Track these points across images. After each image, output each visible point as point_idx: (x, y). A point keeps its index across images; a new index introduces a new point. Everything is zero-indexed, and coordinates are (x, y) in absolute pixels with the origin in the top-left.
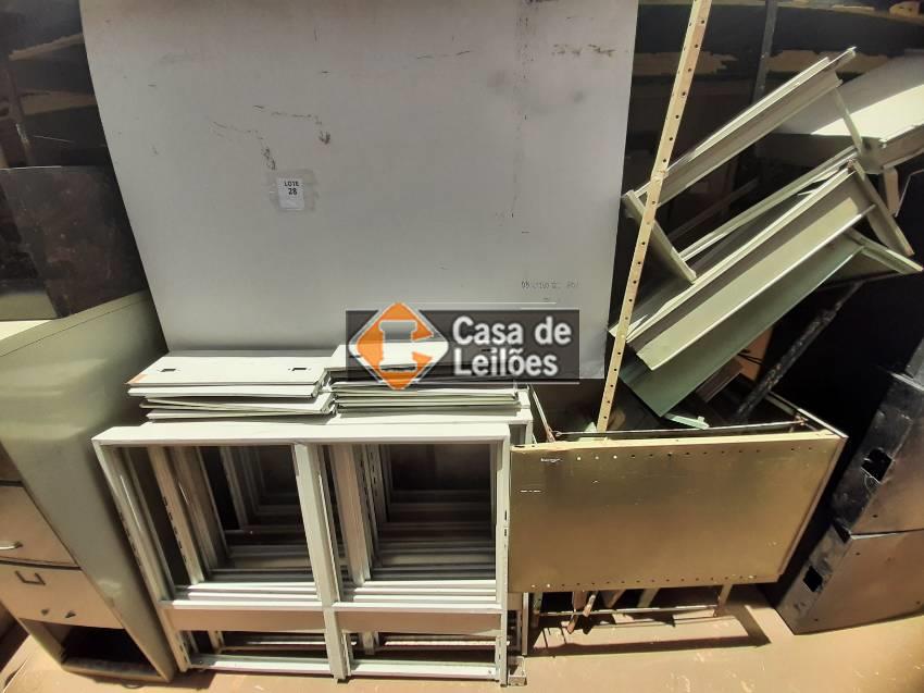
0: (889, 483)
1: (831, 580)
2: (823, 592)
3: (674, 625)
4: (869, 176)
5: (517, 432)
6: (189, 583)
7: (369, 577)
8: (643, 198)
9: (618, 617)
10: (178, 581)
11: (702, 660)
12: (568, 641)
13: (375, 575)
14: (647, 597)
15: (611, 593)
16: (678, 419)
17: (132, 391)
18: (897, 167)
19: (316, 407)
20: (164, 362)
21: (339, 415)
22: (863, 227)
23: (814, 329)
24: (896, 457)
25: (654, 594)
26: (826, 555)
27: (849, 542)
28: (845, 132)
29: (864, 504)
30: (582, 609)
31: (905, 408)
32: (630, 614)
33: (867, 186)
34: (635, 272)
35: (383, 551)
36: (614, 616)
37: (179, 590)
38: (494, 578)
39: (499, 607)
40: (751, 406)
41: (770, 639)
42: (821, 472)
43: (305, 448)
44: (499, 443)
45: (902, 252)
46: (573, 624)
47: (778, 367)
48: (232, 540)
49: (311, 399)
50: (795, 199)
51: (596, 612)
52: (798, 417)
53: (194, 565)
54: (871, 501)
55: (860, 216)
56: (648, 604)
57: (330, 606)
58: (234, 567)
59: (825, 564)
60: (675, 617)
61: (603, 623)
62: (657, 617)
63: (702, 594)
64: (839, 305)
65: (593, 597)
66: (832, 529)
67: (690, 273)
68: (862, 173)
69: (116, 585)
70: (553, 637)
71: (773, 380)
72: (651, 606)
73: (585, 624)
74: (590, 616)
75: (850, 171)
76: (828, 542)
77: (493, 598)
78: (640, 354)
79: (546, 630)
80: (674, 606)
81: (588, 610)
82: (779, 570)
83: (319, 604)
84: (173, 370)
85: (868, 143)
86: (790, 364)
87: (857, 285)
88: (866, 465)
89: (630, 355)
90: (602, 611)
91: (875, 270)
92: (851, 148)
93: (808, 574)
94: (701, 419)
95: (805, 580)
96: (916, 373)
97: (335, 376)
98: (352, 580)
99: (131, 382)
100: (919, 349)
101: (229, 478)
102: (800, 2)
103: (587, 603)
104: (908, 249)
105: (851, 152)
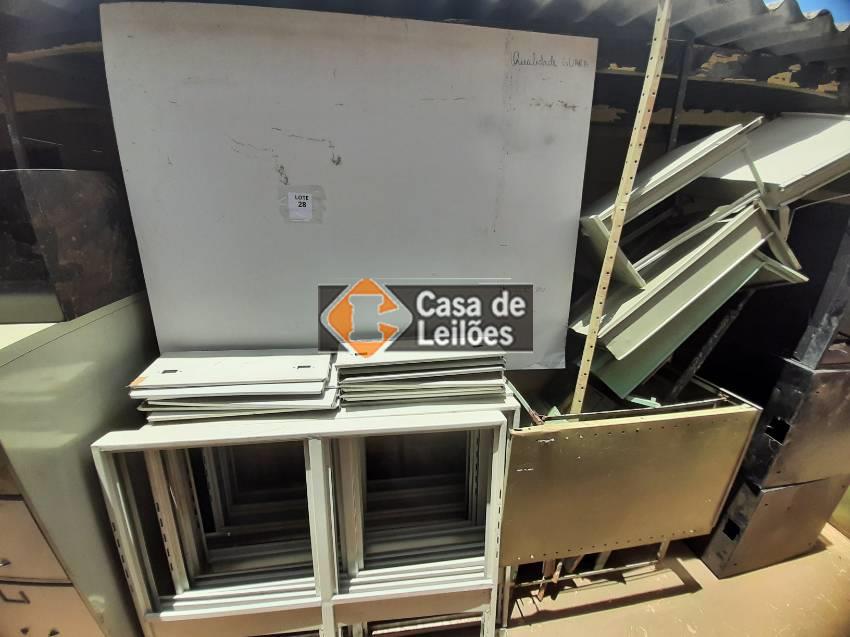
0: (789, 444)
1: (749, 530)
2: (742, 540)
3: (625, 582)
4: (769, 211)
6: (174, 593)
7: (362, 566)
9: (578, 581)
10: (163, 591)
11: (653, 611)
12: (540, 609)
13: (369, 564)
14: (602, 560)
16: (636, 400)
17: (134, 394)
18: (789, 205)
20: (160, 363)
22: (765, 249)
23: (724, 325)
24: (794, 423)
25: (608, 555)
26: (741, 508)
27: (760, 495)
28: (751, 178)
29: (770, 462)
30: (551, 577)
31: (797, 384)
32: (588, 577)
33: (766, 219)
36: (575, 580)
37: (163, 601)
38: (483, 555)
39: (490, 581)
40: (682, 388)
41: (702, 586)
43: (320, 442)
44: (489, 434)
45: (792, 266)
46: (543, 592)
47: (701, 355)
49: (320, 396)
50: (717, 227)
52: (721, 395)
53: (180, 573)
54: (774, 464)
55: (763, 241)
56: (602, 566)
57: (329, 601)
59: (741, 515)
60: (625, 575)
61: (566, 588)
62: (611, 577)
63: (644, 553)
64: (741, 305)
65: (560, 564)
66: (746, 486)
67: (641, 281)
68: (764, 209)
69: (102, 600)
70: (526, 606)
71: (696, 365)
72: (604, 568)
73: (552, 591)
74: (559, 582)
75: (755, 207)
76: (742, 497)
77: (482, 575)
78: (609, 347)
79: (519, 600)
80: (624, 565)
81: (556, 577)
82: (712, 523)
83: (319, 599)
85: (768, 187)
86: (708, 353)
87: (752, 292)
88: (768, 431)
89: (601, 349)
90: (566, 577)
91: (771, 280)
92: (755, 190)
93: (727, 525)
94: (654, 399)
95: (724, 531)
96: (802, 357)
97: (345, 373)
98: (347, 571)
99: (132, 385)
100: (804, 338)
101: (209, 479)
102: (700, 77)
103: (555, 571)
104: (797, 265)
105: (756, 193)
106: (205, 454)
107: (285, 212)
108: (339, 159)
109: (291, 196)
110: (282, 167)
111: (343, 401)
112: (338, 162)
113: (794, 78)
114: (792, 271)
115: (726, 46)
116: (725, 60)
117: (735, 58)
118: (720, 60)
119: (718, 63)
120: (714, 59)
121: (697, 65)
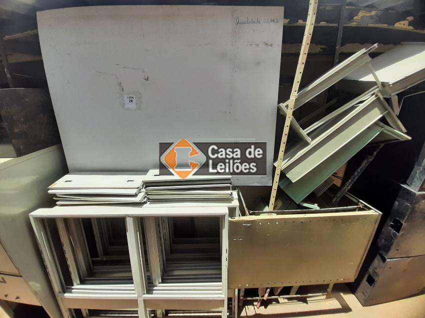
0: (402, 234)
1: (379, 280)
2: (375, 286)
3: (307, 303)
4: (385, 98)
5: (232, 211)
6: (73, 285)
7: (160, 281)
8: (287, 106)
9: (281, 300)
10: (67, 284)
12: (257, 313)
13: (164, 280)
14: (294, 290)
15: (277, 288)
16: (305, 205)
17: (50, 192)
18: (397, 95)
19: (137, 199)
20: (67, 177)
21: (149, 203)
22: (383, 120)
23: (364, 164)
24: (405, 222)
25: (298, 287)
26: (376, 268)
27: (386, 262)
28: (373, 80)
29: (392, 244)
30: (263, 296)
31: (407, 200)
32: (286, 298)
33: (384, 102)
34: (284, 139)
35: (168, 269)
36: (279, 299)
37: (67, 288)
38: (221, 281)
39: (223, 296)
40: (339, 199)
41: (352, 309)
42: (371, 230)
43: (132, 219)
44: (223, 216)
45: (401, 131)
46: (259, 304)
47: (350, 181)
48: (94, 263)
49: (136, 195)
50: (353, 108)
51: (270, 298)
52: (360, 204)
53: (75, 276)
54: (395, 243)
55: (381, 116)
56: (295, 293)
57: (141, 297)
58: (95, 277)
59: (376, 273)
60: (308, 299)
61: (274, 303)
62: (299, 300)
63: (320, 288)
64: (375, 153)
65: (268, 290)
66: (378, 256)
67: (309, 139)
68: (381, 97)
69: (38, 285)
70: (250, 310)
71: (347, 187)
72: (296, 294)
73: (265, 303)
74: (267, 299)
75: (376, 96)
76: (377, 262)
77: (221, 292)
78: (288, 175)
79: (246, 307)
80: (307, 294)
81: (266, 297)
82: (355, 276)
83: (136, 296)
84: (70, 181)
85: (383, 84)
86: (355, 180)
87: (382, 145)
88: (391, 226)
89: (283, 175)
90: (273, 297)
91: (389, 139)
92: (376, 86)
93: (368, 278)
94: (316, 205)
95: (367, 281)
96: (411, 184)
97: (147, 184)
98: (152, 283)
99: (49, 187)
100: (412, 173)
101: (95, 233)
102: (354, 24)
103: (266, 293)
104: (404, 130)
105: (376, 88)
106: (92, 220)
107: (123, 105)
108: (148, 78)
109: (125, 97)
110: (120, 83)
111: (148, 199)
112: (147, 80)
113: (410, 24)
114: (401, 133)
115: (367, 6)
116: (368, 15)
117: (373, 13)
118: (365, 14)
119: (363, 16)
120: (361, 14)
121: (351, 17)
